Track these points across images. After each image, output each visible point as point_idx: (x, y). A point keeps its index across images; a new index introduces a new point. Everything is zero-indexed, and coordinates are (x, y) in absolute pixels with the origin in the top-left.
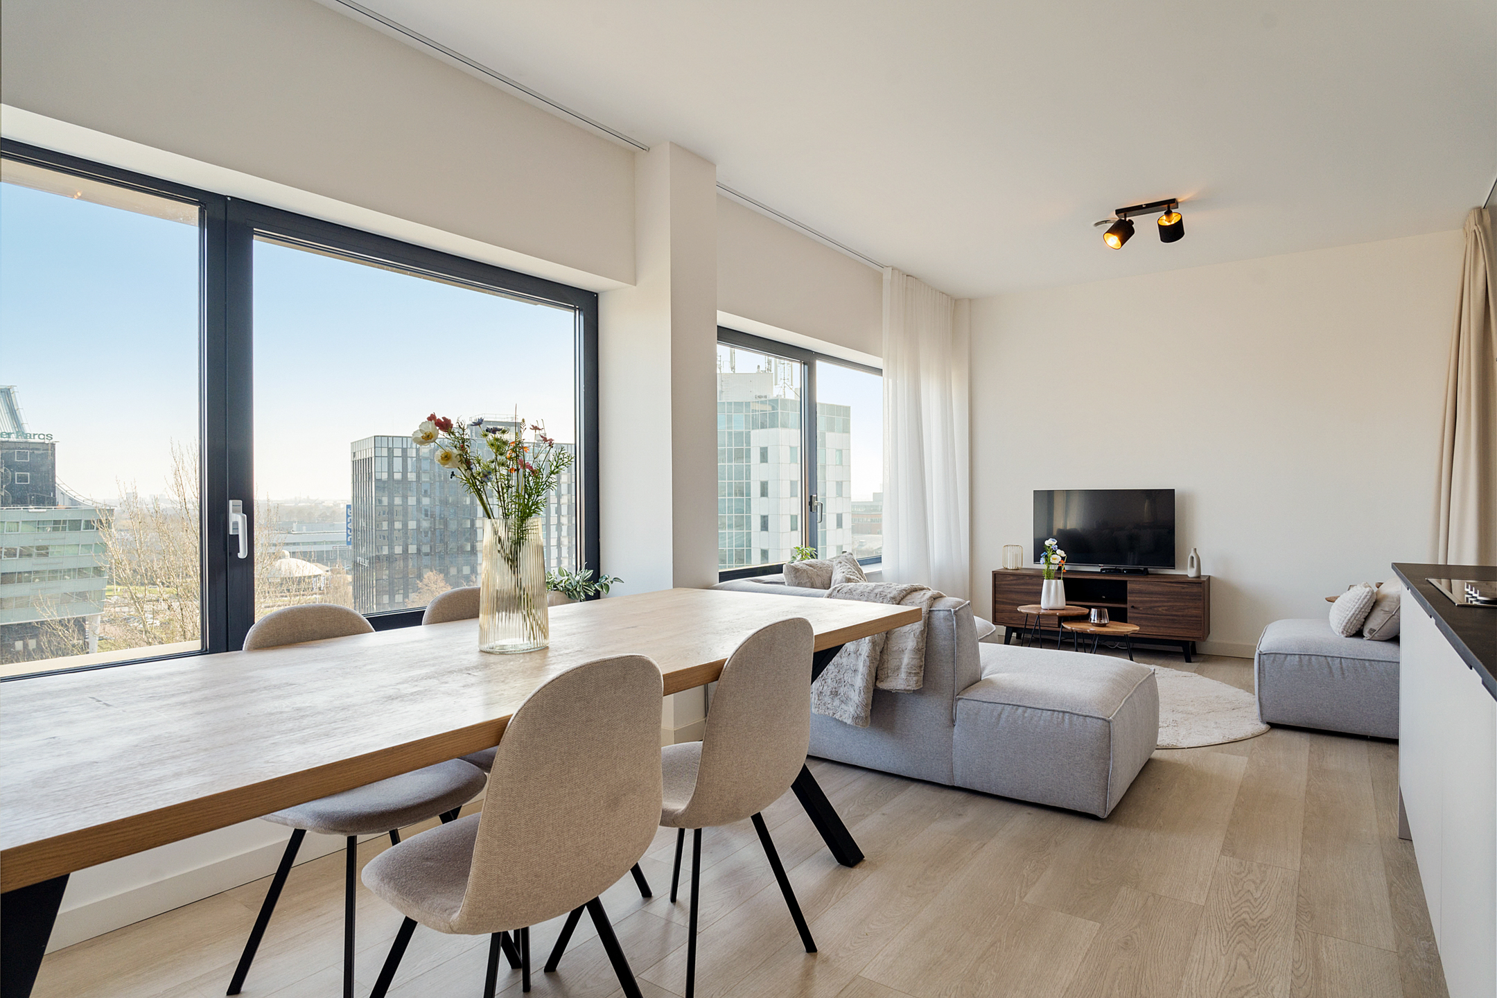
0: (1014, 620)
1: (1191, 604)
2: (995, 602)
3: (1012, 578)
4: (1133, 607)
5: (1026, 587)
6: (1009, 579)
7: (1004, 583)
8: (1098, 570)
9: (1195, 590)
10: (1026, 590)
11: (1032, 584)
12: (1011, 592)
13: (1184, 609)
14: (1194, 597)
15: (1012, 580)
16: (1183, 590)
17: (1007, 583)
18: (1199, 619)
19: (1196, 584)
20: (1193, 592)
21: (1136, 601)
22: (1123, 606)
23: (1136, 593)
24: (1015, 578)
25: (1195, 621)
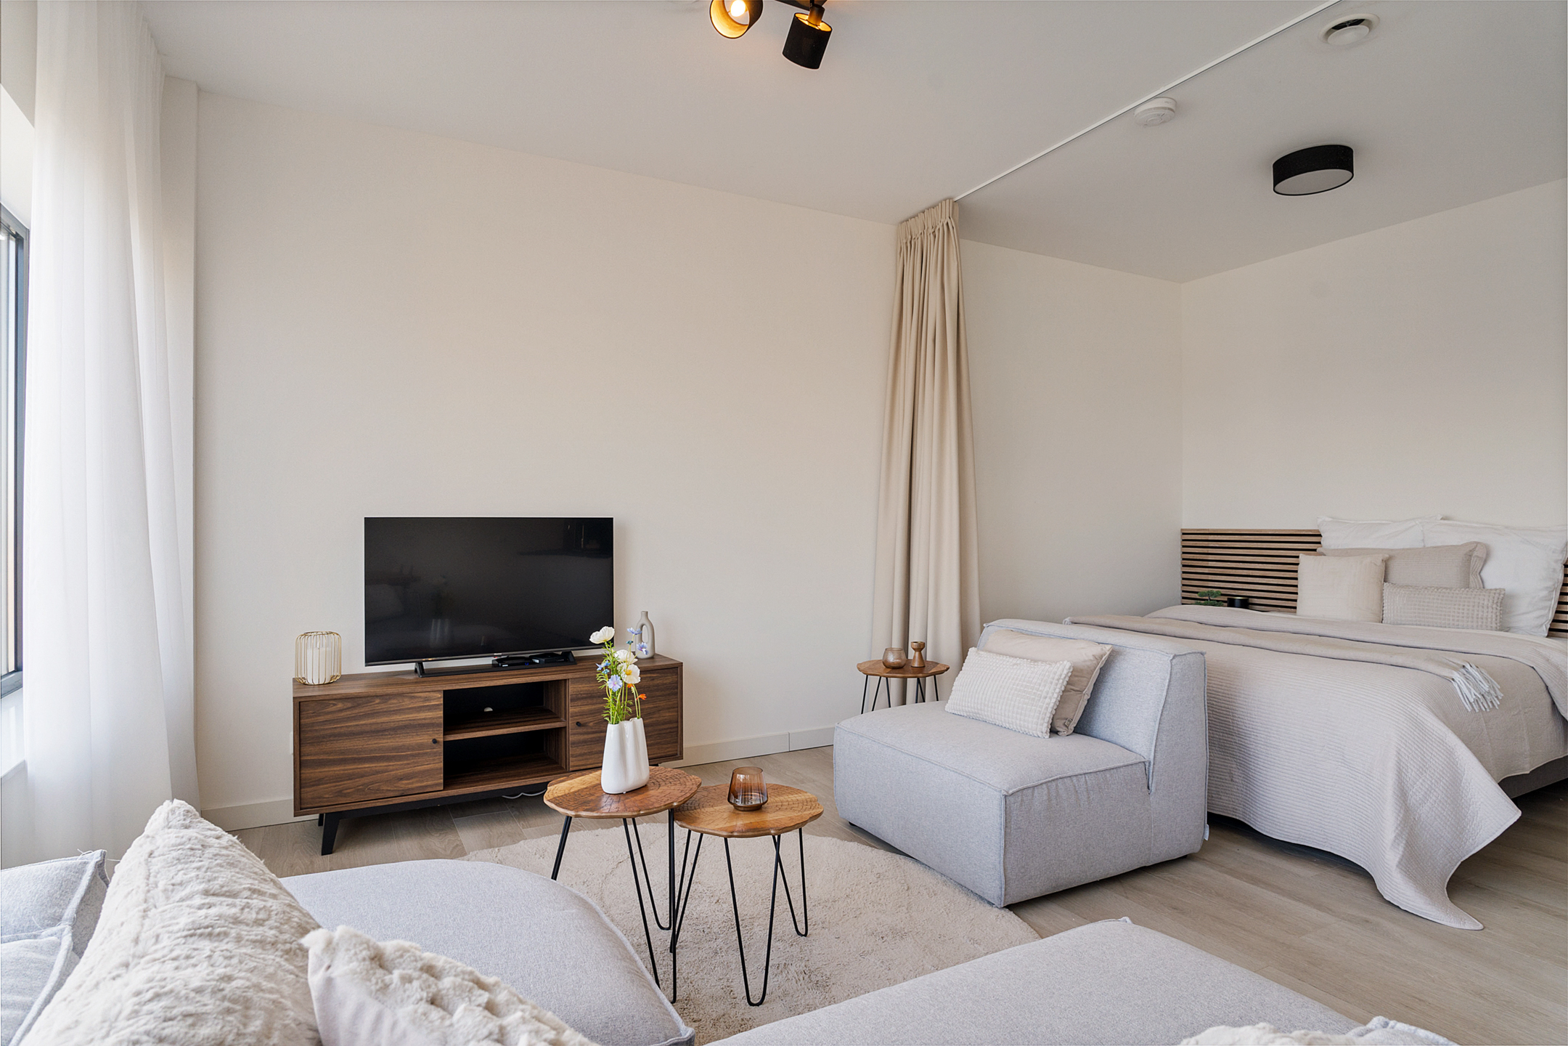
0: (345, 795)
1: (663, 704)
2: (300, 763)
3: (340, 705)
4: (578, 724)
5: (374, 721)
6: (334, 708)
7: (322, 718)
8: (488, 661)
9: (669, 679)
10: (373, 727)
11: (388, 713)
12: (340, 735)
13: (654, 713)
14: (668, 692)
15: (341, 711)
16: (651, 683)
17: (328, 717)
18: (675, 725)
19: (671, 670)
20: (666, 684)
21: (582, 714)
22: (557, 725)
23: (583, 698)
24: (349, 705)
25: (668, 729)
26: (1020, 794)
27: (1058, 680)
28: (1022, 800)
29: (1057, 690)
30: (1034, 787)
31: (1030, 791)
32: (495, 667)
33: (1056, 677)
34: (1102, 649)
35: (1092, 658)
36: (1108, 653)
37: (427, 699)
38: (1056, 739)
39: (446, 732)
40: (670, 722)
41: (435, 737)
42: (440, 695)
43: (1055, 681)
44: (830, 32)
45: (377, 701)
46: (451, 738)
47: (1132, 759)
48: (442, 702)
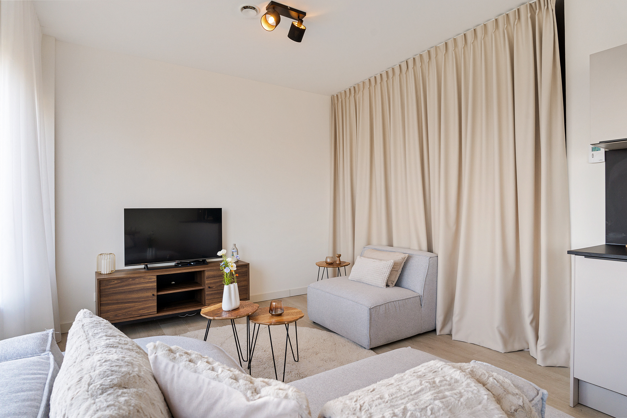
0: (118, 317)
1: (242, 279)
2: (100, 304)
3: (116, 282)
4: (209, 287)
5: (129, 287)
6: (113, 283)
7: (109, 287)
8: (173, 264)
10: (129, 290)
11: (135, 284)
12: (116, 293)
14: (244, 274)
15: (116, 284)
17: (112, 286)
18: (246, 287)
19: (245, 266)
20: (243, 271)
21: (211, 283)
22: (201, 288)
23: (211, 277)
24: (120, 281)
25: (244, 288)
26: (375, 308)
27: (389, 267)
28: (376, 310)
29: (389, 271)
30: (380, 305)
31: (379, 307)
32: (176, 266)
33: (388, 266)
34: (405, 255)
35: (401, 259)
36: (407, 257)
37: (150, 279)
38: (388, 288)
39: (158, 291)
40: (244, 286)
41: (154, 293)
42: (155, 277)
43: (388, 267)
44: (305, 29)
45: (131, 280)
46: (160, 293)
47: (415, 295)
48: (156, 280)
